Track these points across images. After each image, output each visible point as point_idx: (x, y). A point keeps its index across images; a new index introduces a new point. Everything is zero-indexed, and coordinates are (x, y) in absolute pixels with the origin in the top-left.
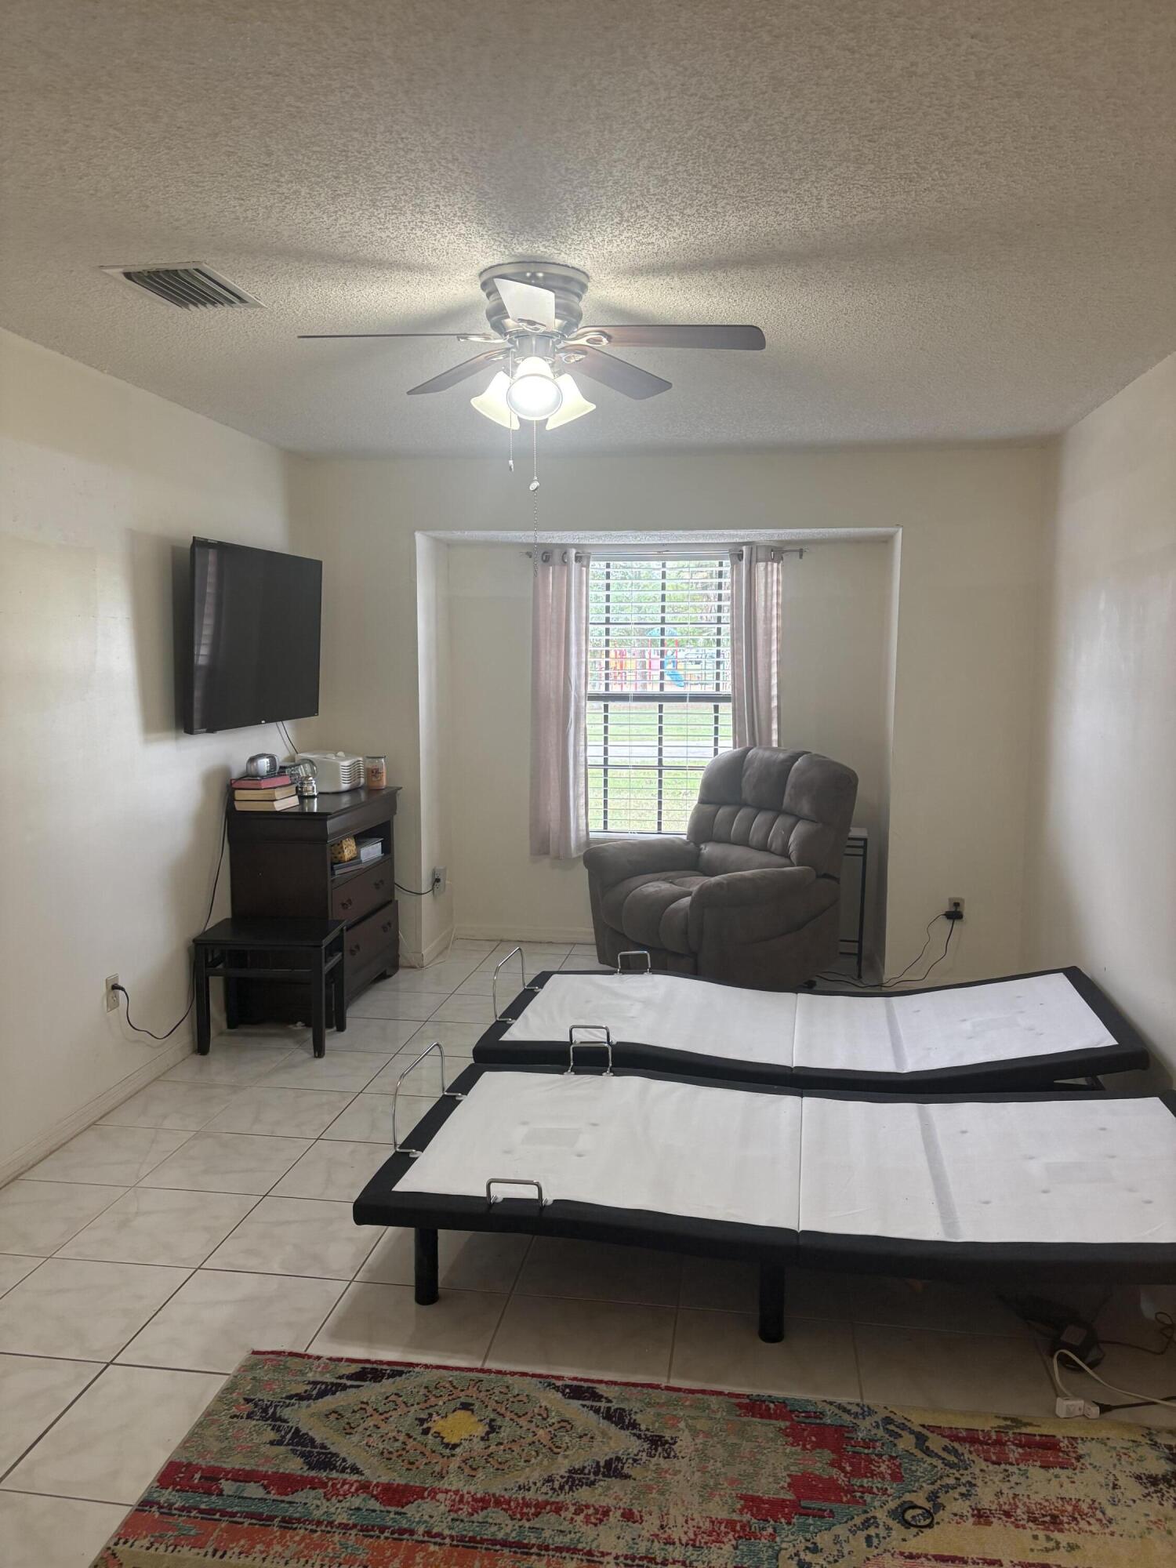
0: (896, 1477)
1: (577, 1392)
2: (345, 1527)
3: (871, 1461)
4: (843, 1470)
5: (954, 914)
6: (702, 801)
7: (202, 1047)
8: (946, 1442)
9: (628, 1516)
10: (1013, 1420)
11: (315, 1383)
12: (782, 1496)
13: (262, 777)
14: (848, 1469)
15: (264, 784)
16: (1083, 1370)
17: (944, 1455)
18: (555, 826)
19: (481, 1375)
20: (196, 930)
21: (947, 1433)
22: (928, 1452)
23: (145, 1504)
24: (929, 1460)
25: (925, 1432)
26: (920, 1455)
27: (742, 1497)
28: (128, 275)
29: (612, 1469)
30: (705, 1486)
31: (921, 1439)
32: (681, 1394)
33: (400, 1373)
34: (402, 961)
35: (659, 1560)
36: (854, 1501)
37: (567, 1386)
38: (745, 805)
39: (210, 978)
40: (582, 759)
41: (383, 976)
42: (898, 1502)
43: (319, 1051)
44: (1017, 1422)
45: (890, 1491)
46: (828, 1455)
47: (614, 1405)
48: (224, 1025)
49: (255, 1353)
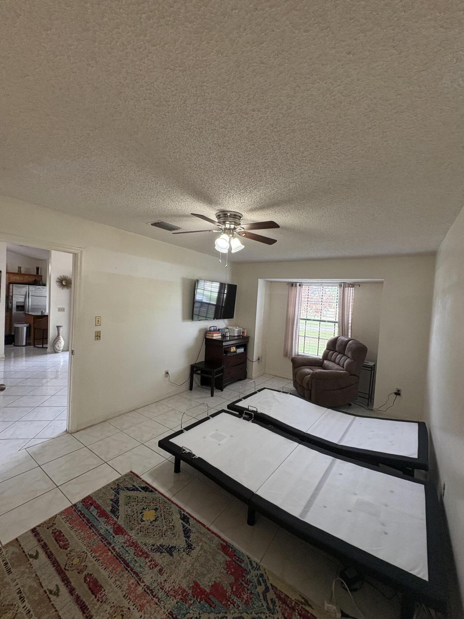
0: (247, 603)
1: (185, 518)
2: (100, 534)
3: (243, 590)
4: (232, 588)
5: (398, 393)
6: (327, 349)
7: (191, 389)
8: (274, 597)
9: (160, 571)
10: (306, 600)
11: (134, 486)
12: (206, 589)
13: (212, 331)
14: (234, 589)
15: (212, 333)
16: (347, 590)
17: (269, 602)
18: (289, 350)
19: (168, 501)
20: (193, 363)
21: (277, 592)
22: (265, 599)
23: (75, 505)
24: (263, 602)
25: (270, 588)
26: (262, 597)
27: (195, 582)
28: (152, 225)
29: (170, 550)
30: (189, 571)
31: (267, 589)
32: (209, 532)
33: (152, 491)
34: (247, 377)
35: (154, 594)
36: (227, 606)
37: (183, 514)
38: (336, 351)
39: (194, 374)
40: (298, 334)
41: (241, 380)
42: (239, 615)
43: (212, 395)
44: (307, 603)
45: (240, 608)
46: (232, 579)
47: (189, 527)
48: (200, 385)
49: (131, 472)
